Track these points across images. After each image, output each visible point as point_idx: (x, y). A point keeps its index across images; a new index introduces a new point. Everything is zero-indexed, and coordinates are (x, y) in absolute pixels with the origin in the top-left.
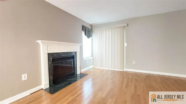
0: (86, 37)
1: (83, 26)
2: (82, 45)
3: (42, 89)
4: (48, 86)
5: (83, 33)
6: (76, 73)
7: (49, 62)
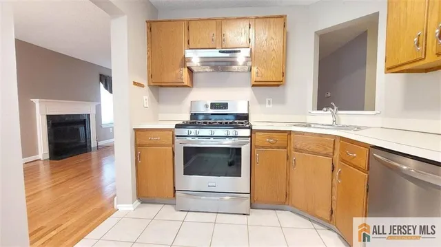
0: (107, 92)
1: (101, 75)
2: (100, 105)
3: (40, 160)
4: (48, 157)
5: (102, 86)
6: (90, 146)
7: (48, 126)
